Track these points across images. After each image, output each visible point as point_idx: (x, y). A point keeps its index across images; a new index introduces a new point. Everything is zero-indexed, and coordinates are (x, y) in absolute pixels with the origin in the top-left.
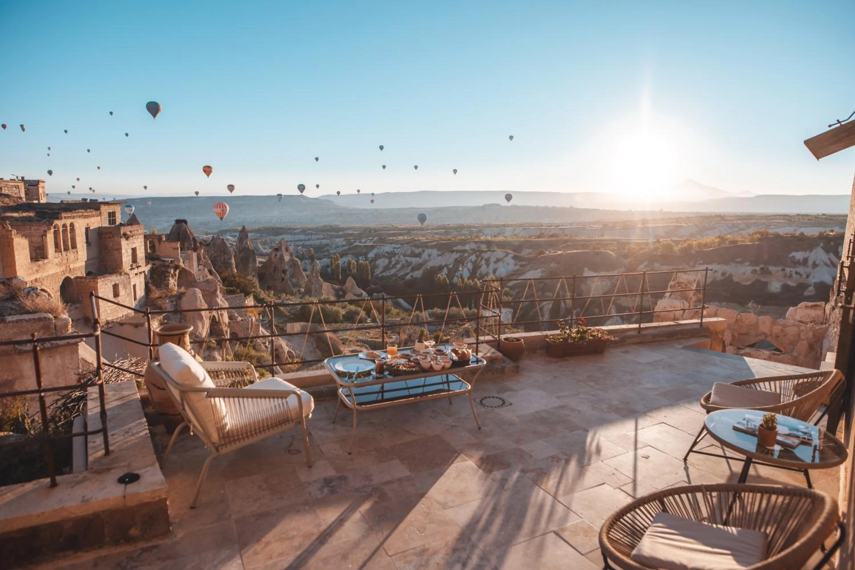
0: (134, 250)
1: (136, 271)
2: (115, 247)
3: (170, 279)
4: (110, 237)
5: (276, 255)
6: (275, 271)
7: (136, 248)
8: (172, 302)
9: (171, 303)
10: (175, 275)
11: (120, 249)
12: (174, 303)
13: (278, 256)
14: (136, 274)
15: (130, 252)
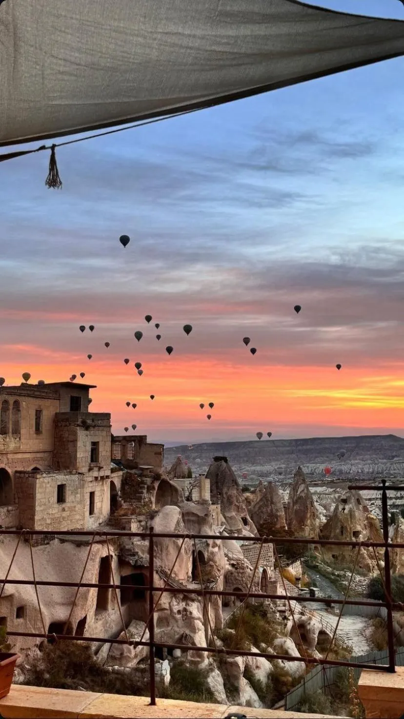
0: (95, 445)
1: (95, 473)
2: (71, 438)
3: (145, 491)
4: (66, 426)
5: (344, 509)
6: (342, 532)
7: (98, 442)
8: (140, 521)
9: (138, 523)
10: (154, 488)
11: (75, 441)
12: (143, 523)
13: (346, 511)
14: (96, 478)
15: (89, 448)
